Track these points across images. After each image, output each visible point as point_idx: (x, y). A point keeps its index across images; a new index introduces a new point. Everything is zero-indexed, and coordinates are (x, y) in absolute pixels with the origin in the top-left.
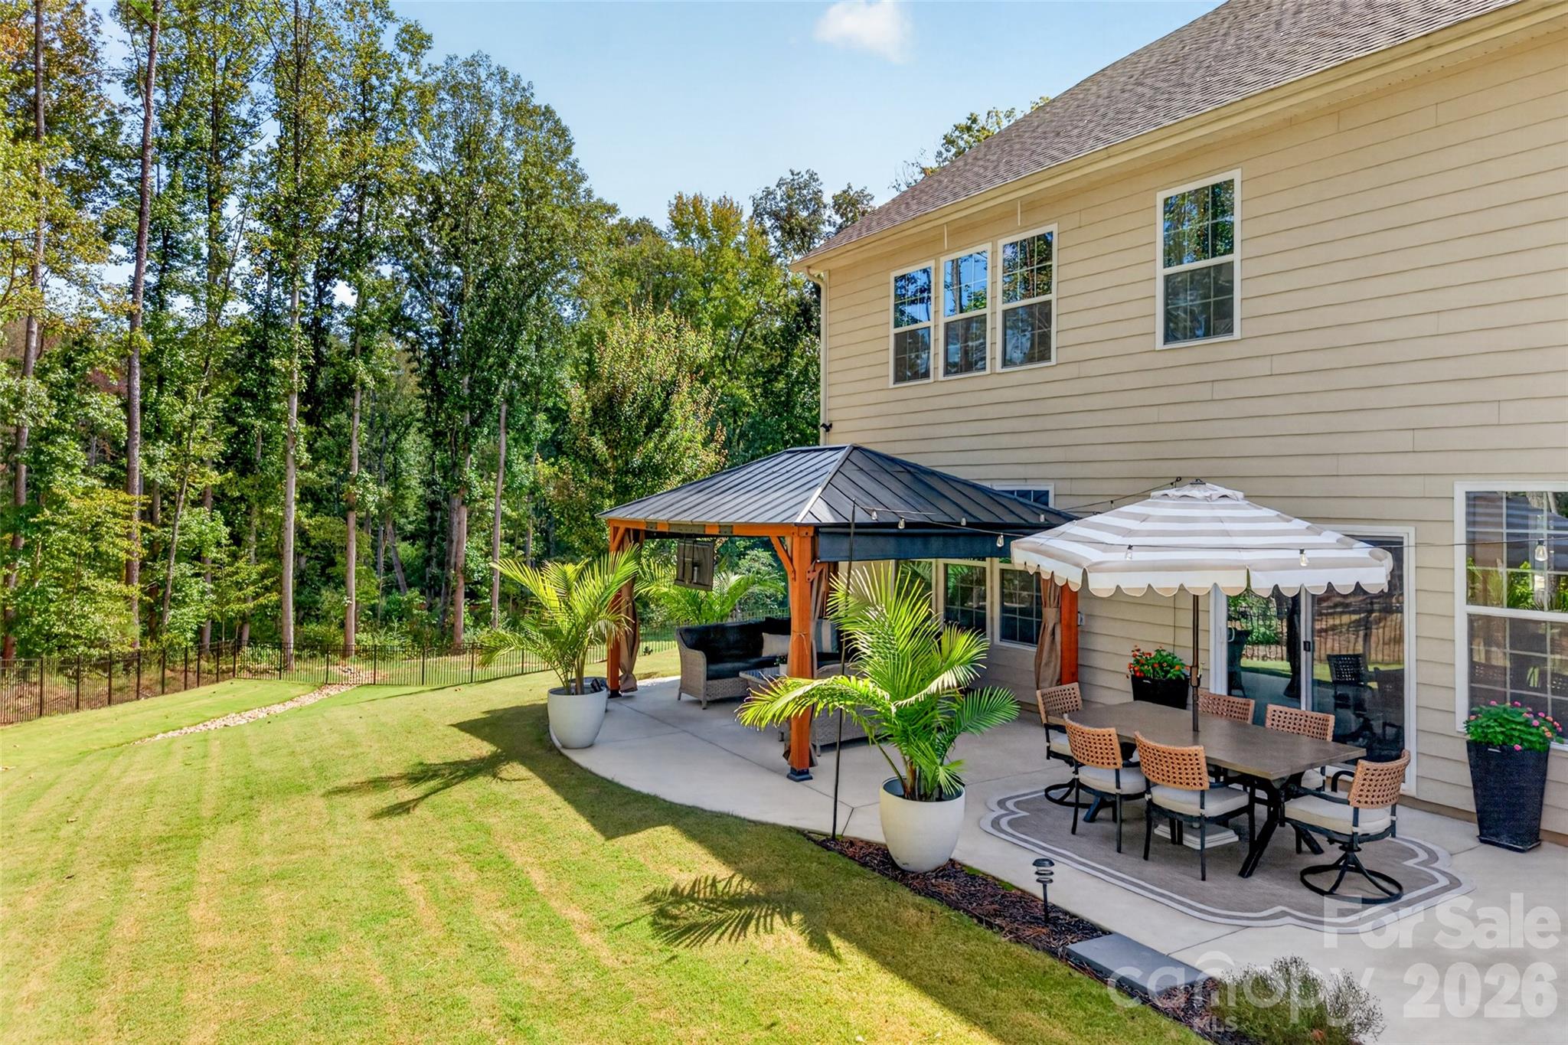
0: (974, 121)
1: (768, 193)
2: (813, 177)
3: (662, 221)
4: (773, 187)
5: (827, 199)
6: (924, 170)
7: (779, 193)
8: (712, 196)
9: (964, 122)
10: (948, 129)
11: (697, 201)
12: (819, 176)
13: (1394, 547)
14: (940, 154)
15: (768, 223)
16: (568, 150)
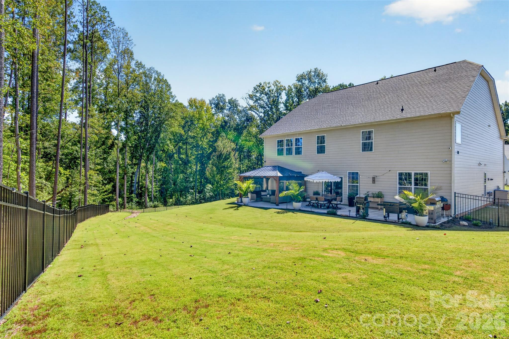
0: (261, 84)
1: (213, 99)
2: (223, 95)
3: (186, 104)
4: (214, 98)
5: (227, 101)
6: (249, 95)
7: (216, 99)
8: (199, 98)
9: (258, 84)
10: (255, 86)
11: (195, 100)
12: (225, 95)
13: (342, 178)
14: (253, 91)
15: (213, 106)
16: (170, 89)
